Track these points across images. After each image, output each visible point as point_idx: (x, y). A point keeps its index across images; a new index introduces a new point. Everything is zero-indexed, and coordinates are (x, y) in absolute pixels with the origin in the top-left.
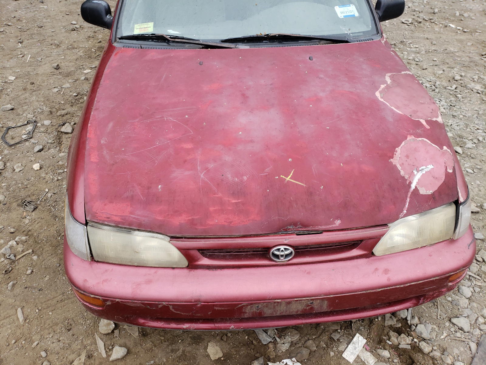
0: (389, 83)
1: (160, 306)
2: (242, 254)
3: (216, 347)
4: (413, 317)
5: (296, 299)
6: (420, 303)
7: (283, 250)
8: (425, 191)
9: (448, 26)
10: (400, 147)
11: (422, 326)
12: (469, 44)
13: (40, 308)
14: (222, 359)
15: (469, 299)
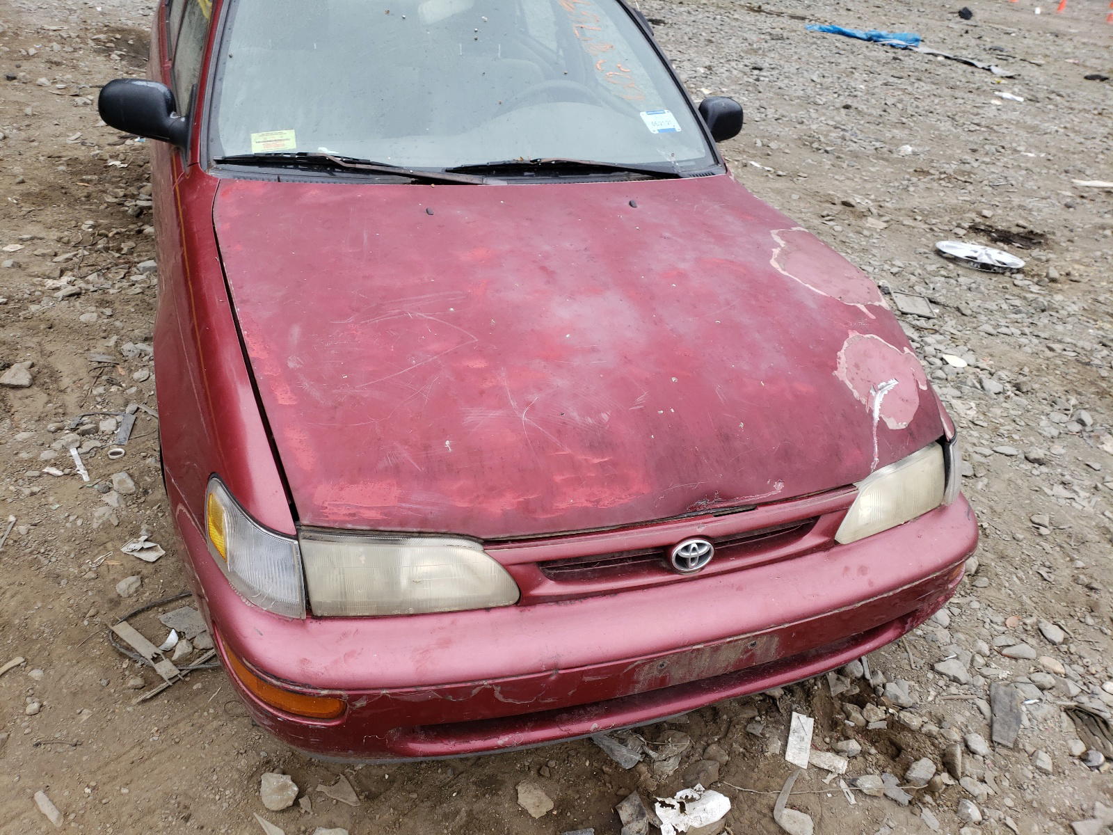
0: (783, 246)
1: (475, 691)
2: (616, 567)
3: (535, 792)
4: (873, 673)
5: (728, 640)
6: (906, 629)
7: (695, 549)
8: (895, 424)
9: (749, 165)
10: (843, 351)
11: (893, 684)
12: (795, 197)
13: (93, 784)
14: (555, 813)
15: (948, 628)
